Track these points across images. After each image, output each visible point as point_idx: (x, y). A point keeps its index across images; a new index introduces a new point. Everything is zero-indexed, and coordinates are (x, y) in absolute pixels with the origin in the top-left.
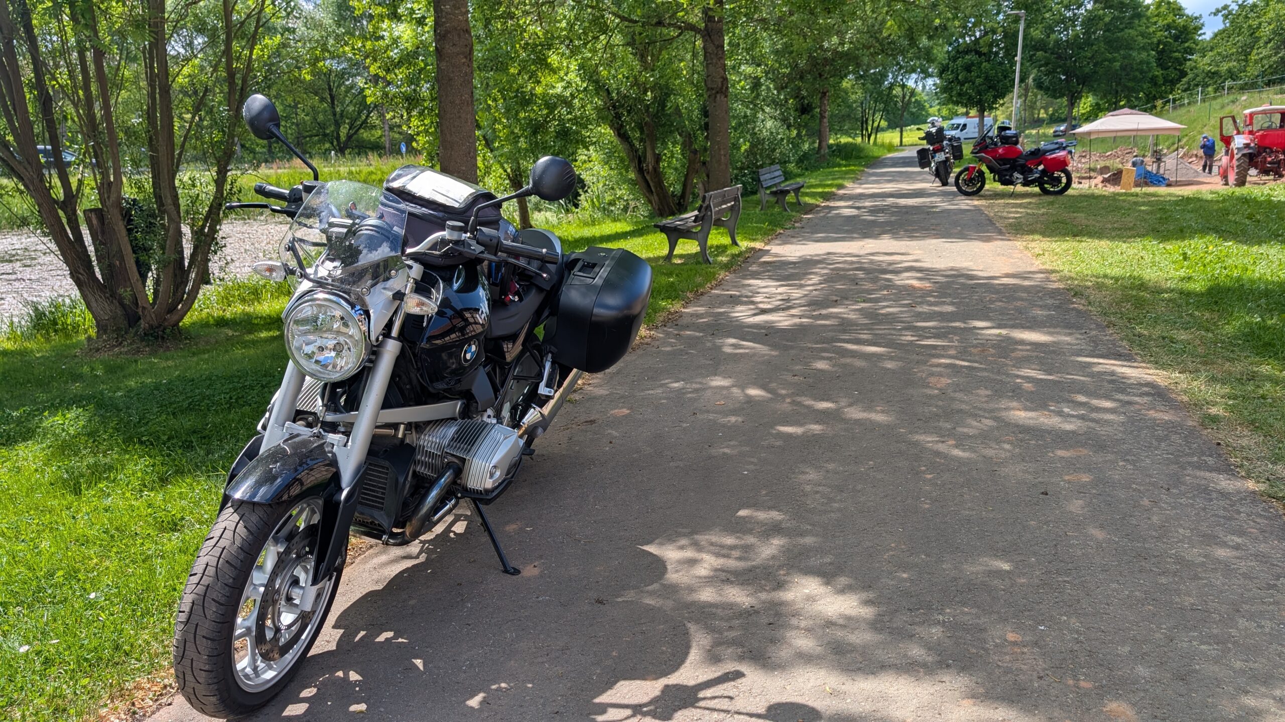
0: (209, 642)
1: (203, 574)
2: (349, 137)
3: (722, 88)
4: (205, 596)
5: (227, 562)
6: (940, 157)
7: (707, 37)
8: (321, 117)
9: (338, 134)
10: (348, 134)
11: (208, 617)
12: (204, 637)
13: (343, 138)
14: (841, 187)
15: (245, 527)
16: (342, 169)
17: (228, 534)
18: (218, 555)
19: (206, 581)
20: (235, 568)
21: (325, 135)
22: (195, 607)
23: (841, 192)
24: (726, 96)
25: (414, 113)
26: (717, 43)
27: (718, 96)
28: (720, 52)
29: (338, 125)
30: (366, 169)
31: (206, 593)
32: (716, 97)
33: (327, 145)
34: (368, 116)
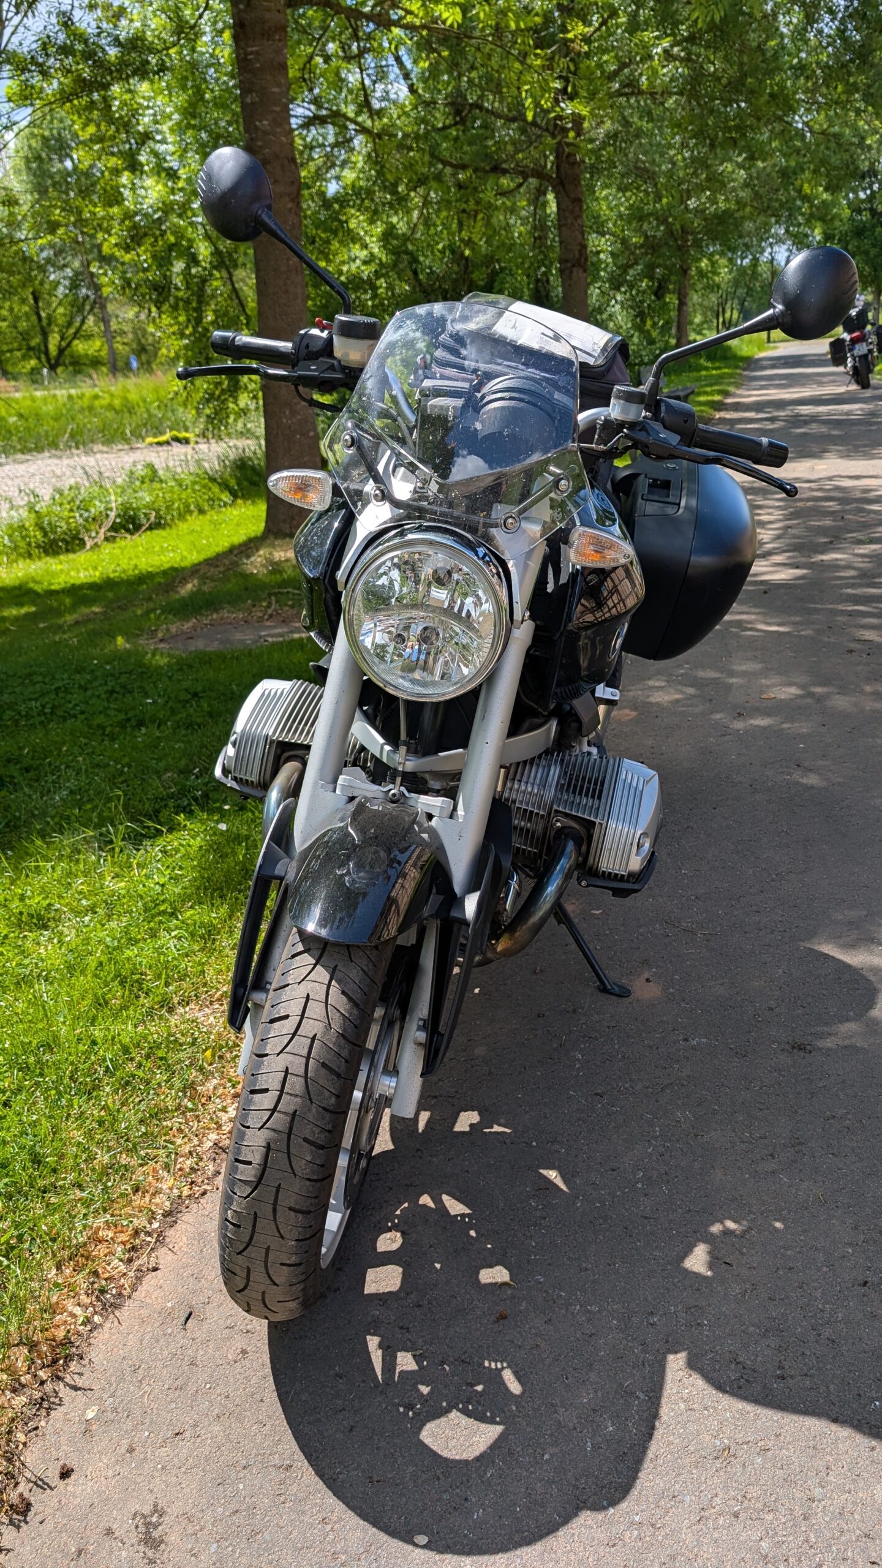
0: (300, 1216)
1: (282, 1091)
2: (61, 351)
3: (579, 259)
4: (289, 1134)
5: (324, 1065)
6: (861, 349)
7: (560, 188)
8: (23, 325)
9: (46, 347)
10: (60, 346)
11: (298, 1172)
12: (290, 1209)
13: (53, 349)
14: (727, 394)
15: (343, 993)
16: (58, 392)
17: (316, 1010)
18: (305, 1052)
19: (288, 1104)
20: (338, 1075)
21: (30, 348)
22: (273, 1155)
23: (729, 400)
24: (585, 271)
25: (165, 307)
26: (573, 195)
27: (575, 270)
28: (577, 209)
29: (45, 335)
30: (88, 392)
31: (291, 1129)
32: (571, 272)
33: (33, 362)
34: (83, 322)
